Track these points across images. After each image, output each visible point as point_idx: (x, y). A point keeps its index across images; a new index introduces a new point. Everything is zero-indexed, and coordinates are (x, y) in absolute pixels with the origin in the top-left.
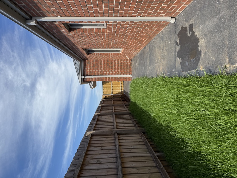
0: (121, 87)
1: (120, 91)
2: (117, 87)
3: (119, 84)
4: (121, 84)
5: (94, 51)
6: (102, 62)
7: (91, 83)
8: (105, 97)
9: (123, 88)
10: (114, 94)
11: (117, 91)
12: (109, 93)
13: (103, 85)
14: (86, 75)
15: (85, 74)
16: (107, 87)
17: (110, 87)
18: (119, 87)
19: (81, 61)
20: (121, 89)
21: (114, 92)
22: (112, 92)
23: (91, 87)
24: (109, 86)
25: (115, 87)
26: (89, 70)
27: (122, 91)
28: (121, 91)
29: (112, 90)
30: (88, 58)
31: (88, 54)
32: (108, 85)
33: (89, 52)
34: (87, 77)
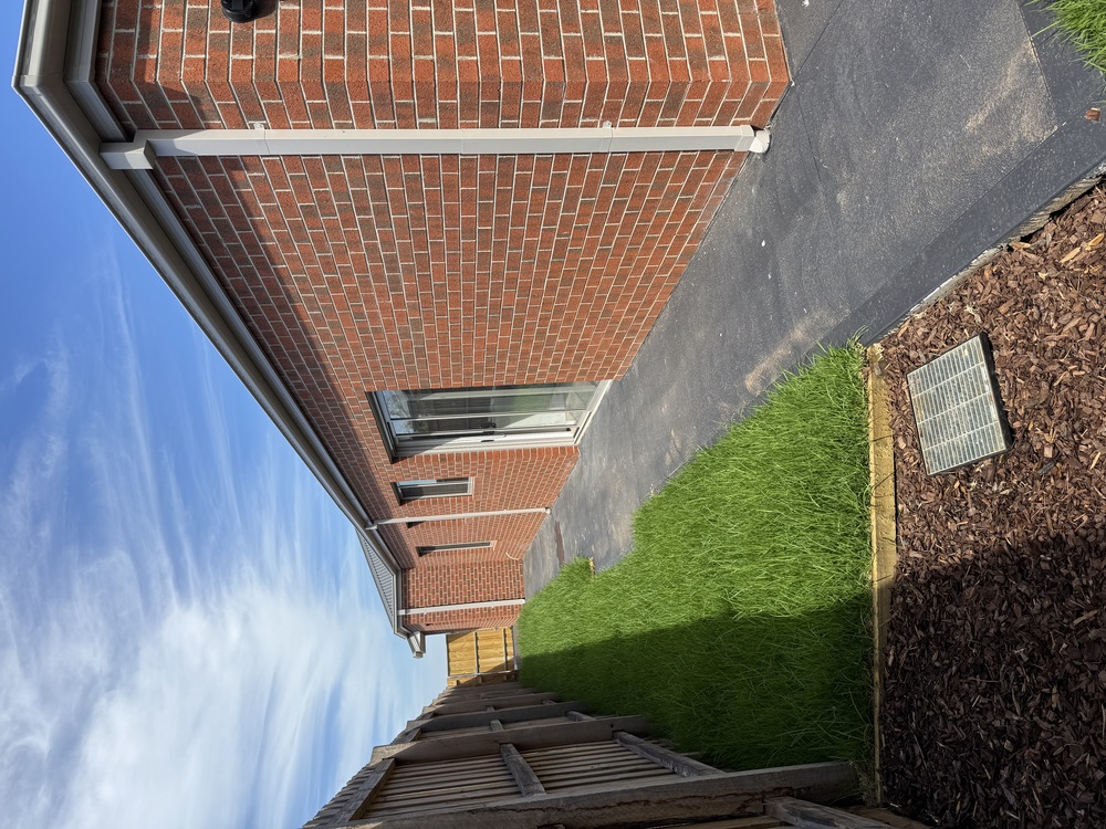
0: (506, 645)
1: (504, 659)
2: (492, 646)
3: (498, 638)
4: (505, 636)
5: (434, 548)
6: (448, 571)
7: (412, 638)
8: (455, 684)
9: (510, 650)
10: (482, 671)
11: (492, 659)
12: (468, 671)
13: (447, 643)
14: (410, 608)
15: (407, 606)
16: (461, 649)
17: (470, 649)
18: (498, 646)
19: (396, 572)
20: (507, 654)
21: (483, 663)
22: (478, 666)
23: (413, 650)
24: (468, 644)
25: (487, 647)
26: (418, 594)
27: (509, 658)
28: (507, 662)
29: (478, 658)
30: (417, 564)
31: (421, 555)
32: (465, 643)
33: (422, 551)
34: (412, 612)
